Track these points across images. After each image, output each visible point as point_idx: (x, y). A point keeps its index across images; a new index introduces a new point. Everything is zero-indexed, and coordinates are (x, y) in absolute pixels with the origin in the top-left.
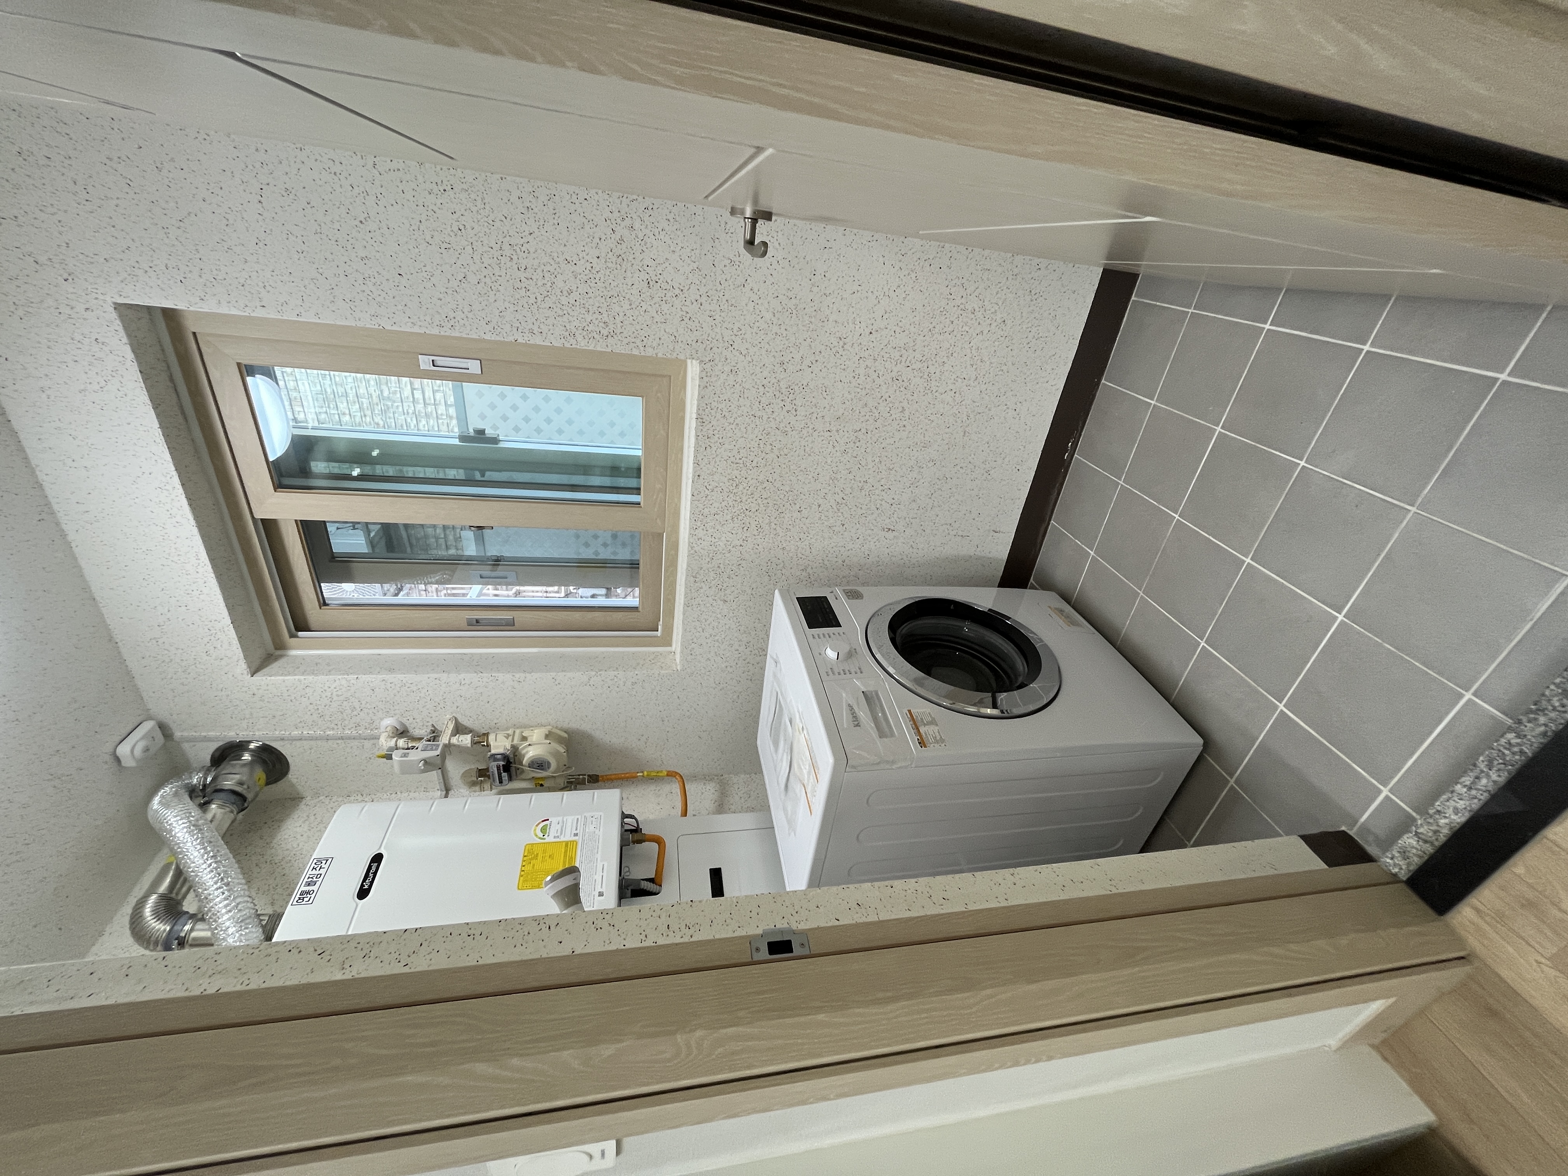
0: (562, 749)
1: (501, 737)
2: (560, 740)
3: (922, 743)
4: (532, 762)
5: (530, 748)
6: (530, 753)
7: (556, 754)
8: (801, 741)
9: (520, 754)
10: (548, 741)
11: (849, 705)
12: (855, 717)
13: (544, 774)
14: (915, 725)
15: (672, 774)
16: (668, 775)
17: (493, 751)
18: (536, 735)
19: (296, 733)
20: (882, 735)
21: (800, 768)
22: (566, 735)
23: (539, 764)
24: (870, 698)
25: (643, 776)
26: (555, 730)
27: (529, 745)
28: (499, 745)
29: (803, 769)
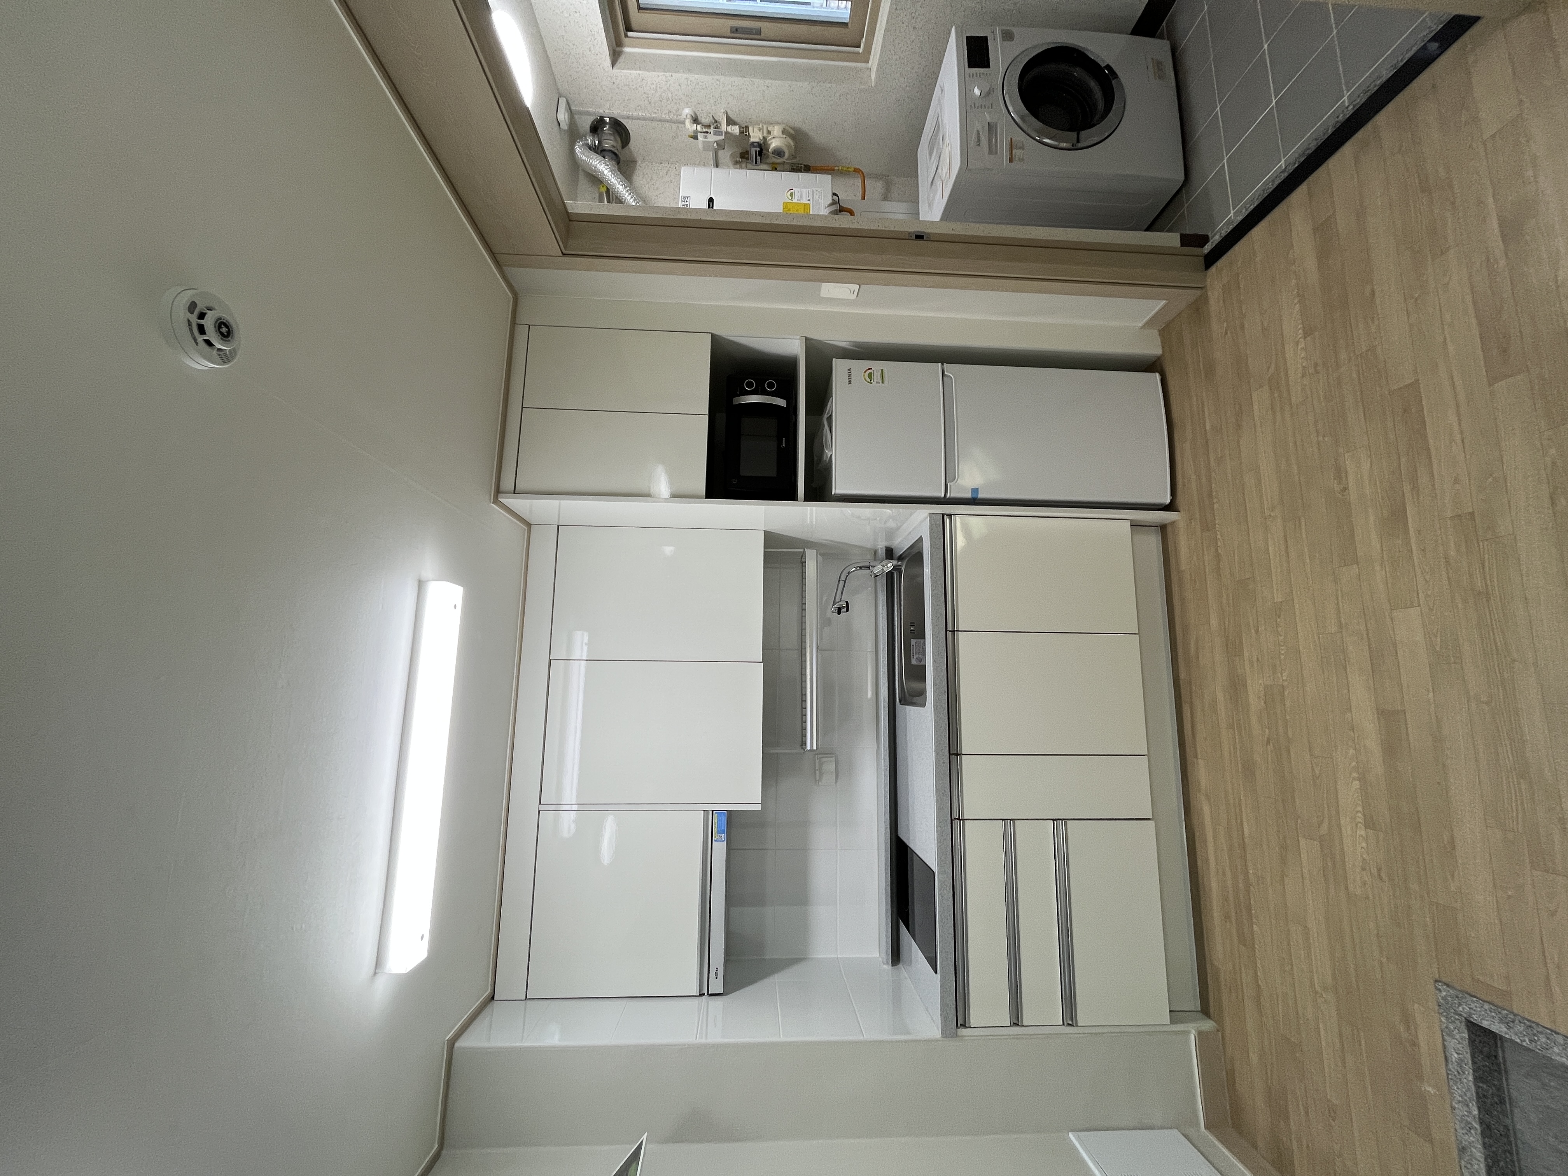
0: (792, 144)
1: (756, 130)
2: (793, 137)
3: (1011, 160)
4: (774, 150)
5: (773, 140)
6: (774, 144)
7: (789, 146)
8: (946, 151)
9: (768, 144)
10: (785, 136)
11: (978, 131)
12: (979, 140)
13: (780, 160)
14: (1011, 147)
15: (856, 170)
16: (854, 171)
17: (752, 140)
18: (776, 131)
19: (635, 114)
20: (990, 152)
21: (942, 170)
22: (793, 132)
23: (779, 153)
24: (991, 128)
25: (838, 170)
26: (787, 128)
27: (774, 138)
28: (755, 136)
29: (944, 171)
